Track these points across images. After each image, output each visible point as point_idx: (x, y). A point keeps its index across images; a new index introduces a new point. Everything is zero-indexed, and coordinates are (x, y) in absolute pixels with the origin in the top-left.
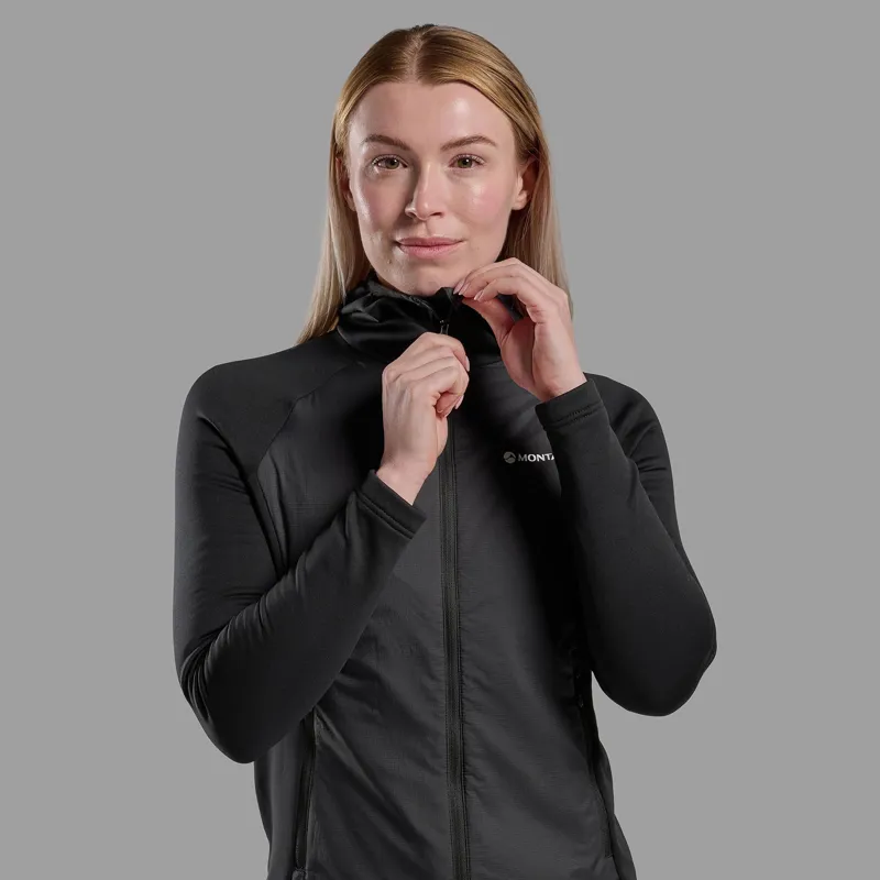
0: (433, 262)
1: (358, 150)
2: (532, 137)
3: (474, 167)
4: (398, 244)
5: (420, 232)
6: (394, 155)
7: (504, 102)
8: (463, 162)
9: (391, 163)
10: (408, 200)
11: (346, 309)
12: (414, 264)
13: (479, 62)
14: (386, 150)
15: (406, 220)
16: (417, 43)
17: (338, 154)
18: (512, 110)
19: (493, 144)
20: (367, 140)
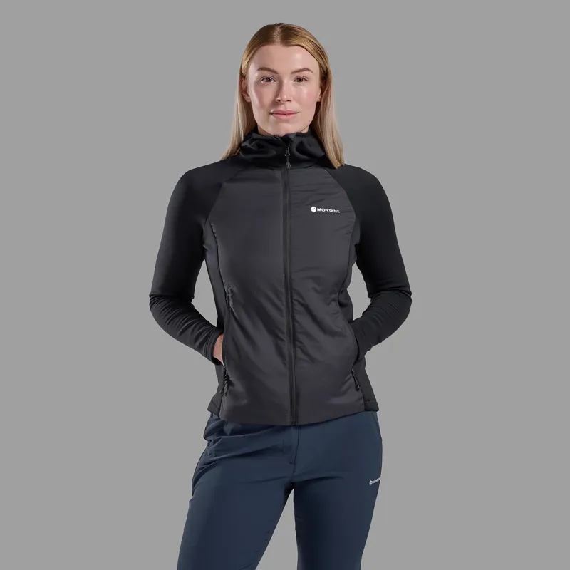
0: (287, 121)
1: (253, 74)
2: (325, 70)
3: (304, 82)
4: (271, 114)
5: (282, 108)
6: (269, 76)
7: (315, 54)
8: (300, 79)
9: (269, 79)
10: (277, 95)
11: (243, 145)
12: (278, 122)
13: (305, 38)
14: (267, 74)
15: (276, 103)
16: (278, 30)
17: (243, 77)
18: (319, 58)
19: (312, 72)
20: (259, 70)
